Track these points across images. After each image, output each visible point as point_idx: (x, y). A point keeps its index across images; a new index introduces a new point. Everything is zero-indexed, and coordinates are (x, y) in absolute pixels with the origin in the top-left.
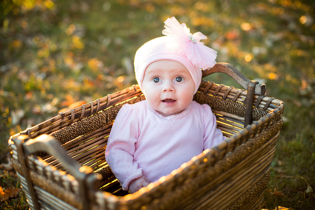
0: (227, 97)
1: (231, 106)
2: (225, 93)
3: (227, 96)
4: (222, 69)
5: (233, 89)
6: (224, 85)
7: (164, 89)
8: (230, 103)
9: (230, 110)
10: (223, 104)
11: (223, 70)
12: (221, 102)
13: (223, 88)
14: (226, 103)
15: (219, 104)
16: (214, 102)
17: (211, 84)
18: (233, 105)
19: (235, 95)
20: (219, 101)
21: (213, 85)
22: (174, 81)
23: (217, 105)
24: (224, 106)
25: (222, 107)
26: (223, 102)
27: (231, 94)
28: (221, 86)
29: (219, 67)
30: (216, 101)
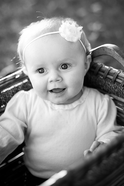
0: (115, 81)
1: (120, 91)
2: (113, 76)
3: (115, 79)
4: (108, 51)
5: (120, 73)
6: (112, 68)
7: (49, 80)
8: (119, 88)
9: (119, 95)
10: (113, 88)
11: (109, 53)
12: (110, 85)
13: (111, 71)
14: (115, 87)
15: (108, 86)
16: (104, 85)
17: (100, 66)
18: (122, 90)
19: (123, 79)
20: (108, 84)
21: (102, 67)
22: (59, 69)
23: (107, 88)
24: (113, 90)
25: (111, 90)
26: (112, 85)
27: (119, 77)
28: (109, 69)
29: (106, 50)
30: (106, 84)
